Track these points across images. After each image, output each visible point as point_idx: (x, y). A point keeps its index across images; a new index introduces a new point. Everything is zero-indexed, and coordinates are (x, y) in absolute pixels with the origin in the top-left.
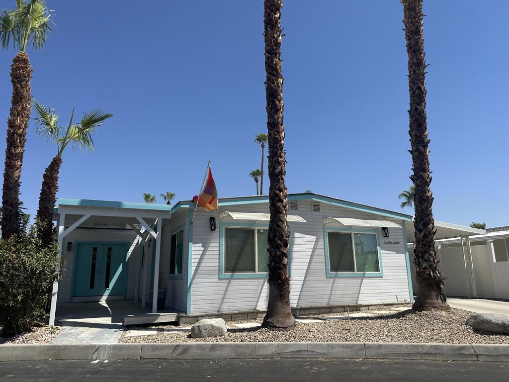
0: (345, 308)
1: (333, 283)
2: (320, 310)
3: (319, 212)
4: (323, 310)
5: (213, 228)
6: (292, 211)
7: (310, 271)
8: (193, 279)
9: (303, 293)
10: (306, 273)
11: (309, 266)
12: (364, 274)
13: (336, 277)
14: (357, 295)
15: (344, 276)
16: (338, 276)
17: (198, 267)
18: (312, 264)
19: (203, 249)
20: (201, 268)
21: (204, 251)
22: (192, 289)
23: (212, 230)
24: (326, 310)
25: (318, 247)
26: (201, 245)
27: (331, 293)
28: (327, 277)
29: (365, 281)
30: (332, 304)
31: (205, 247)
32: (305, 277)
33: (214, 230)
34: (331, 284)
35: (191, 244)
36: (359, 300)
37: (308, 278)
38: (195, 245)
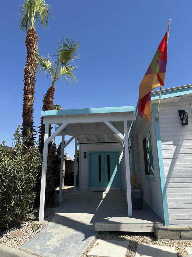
5: (184, 122)
8: (167, 183)
17: (171, 168)
19: (175, 147)
20: (175, 170)
21: (176, 149)
22: (168, 195)
23: (183, 124)
26: (171, 142)
31: (177, 144)
33: (187, 124)
35: (159, 142)
38: (164, 143)
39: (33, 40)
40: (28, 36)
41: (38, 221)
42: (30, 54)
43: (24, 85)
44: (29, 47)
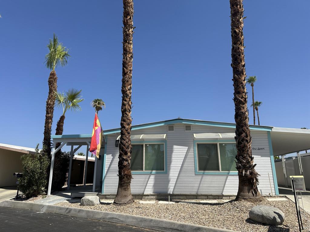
0: (208, 196)
1: (201, 179)
2: (187, 197)
3: (190, 131)
4: (190, 197)
6: (169, 131)
7: (183, 170)
8: (106, 174)
9: (177, 185)
10: (180, 172)
11: (182, 167)
12: (229, 173)
13: (203, 174)
14: (222, 188)
15: (210, 174)
16: (205, 174)
17: (109, 167)
18: (184, 165)
19: (112, 157)
20: (111, 168)
22: (105, 180)
23: (116, 146)
24: (192, 197)
25: (189, 154)
26: (111, 155)
27: (199, 185)
28: (195, 175)
29: (229, 177)
30: (199, 193)
31: (114, 156)
32: (179, 174)
33: (118, 146)
34: (200, 180)
35: (105, 155)
36: (224, 191)
37: (181, 175)
38: (108, 155)
39: (53, 81)
40: (50, 78)
41: (47, 195)
42: (51, 91)
43: (46, 113)
44: (50, 86)
